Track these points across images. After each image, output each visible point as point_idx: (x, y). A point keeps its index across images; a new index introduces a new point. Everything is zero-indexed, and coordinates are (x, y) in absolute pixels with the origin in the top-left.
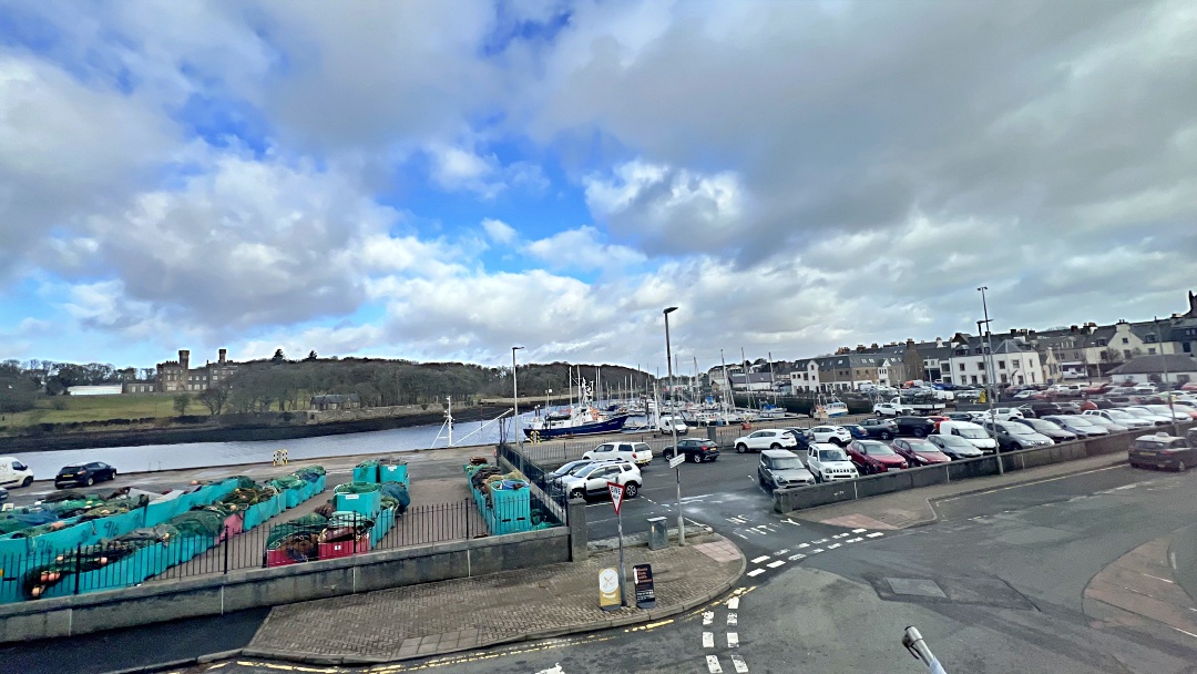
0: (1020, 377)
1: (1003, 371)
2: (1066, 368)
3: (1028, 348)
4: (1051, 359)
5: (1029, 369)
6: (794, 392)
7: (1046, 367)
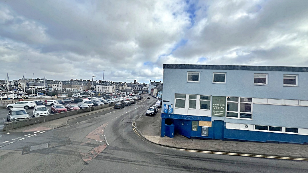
0: (109, 91)
1: (106, 89)
2: (116, 90)
3: (111, 85)
4: (114, 88)
5: (110, 89)
6: (53, 90)
7: (113, 89)
